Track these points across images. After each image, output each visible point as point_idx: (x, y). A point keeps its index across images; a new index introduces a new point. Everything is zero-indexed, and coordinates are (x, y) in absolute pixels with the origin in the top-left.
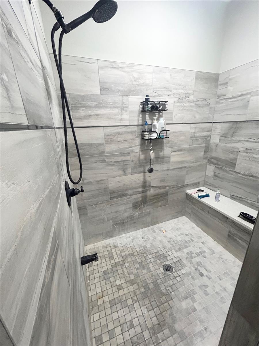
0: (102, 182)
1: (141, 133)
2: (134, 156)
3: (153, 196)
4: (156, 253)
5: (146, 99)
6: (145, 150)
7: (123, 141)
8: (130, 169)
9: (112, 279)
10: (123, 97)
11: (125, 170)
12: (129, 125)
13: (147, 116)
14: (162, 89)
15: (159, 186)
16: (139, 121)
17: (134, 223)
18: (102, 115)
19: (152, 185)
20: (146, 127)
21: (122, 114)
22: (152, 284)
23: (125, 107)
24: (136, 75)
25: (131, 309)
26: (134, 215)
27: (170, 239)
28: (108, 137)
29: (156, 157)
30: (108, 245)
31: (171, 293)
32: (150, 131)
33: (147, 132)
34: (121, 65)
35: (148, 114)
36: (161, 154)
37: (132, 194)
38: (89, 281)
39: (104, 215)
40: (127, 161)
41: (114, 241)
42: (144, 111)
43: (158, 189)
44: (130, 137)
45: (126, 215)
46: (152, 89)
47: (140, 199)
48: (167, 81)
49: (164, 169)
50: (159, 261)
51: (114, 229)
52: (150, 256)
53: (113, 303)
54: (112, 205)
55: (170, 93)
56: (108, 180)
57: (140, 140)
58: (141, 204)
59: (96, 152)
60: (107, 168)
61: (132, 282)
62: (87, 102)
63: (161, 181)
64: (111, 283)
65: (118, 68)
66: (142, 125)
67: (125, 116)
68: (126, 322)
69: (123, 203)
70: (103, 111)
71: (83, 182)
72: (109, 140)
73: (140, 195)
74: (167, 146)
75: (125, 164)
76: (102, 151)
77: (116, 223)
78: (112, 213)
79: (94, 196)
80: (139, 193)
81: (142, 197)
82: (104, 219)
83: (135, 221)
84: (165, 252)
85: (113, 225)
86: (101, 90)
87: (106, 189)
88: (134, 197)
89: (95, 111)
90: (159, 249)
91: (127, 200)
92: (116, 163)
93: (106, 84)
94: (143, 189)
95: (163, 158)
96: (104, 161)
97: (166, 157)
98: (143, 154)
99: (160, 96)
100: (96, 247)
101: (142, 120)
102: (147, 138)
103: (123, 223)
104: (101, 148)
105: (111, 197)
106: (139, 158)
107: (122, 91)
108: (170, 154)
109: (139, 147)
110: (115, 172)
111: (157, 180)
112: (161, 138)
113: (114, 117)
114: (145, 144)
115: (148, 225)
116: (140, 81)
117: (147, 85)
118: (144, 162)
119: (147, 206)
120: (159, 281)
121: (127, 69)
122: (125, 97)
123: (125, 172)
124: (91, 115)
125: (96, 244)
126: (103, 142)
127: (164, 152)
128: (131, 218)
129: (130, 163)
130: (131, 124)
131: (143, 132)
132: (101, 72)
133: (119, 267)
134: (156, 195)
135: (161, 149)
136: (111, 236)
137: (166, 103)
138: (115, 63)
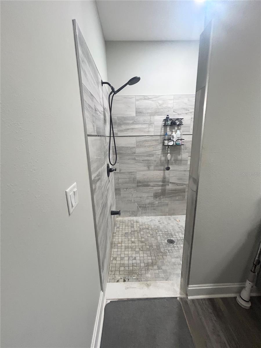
0: (133, 173)
1: (163, 141)
2: (157, 157)
3: (171, 191)
4: (166, 232)
5: (166, 117)
6: (165, 153)
7: (149, 146)
8: (153, 166)
9: (129, 237)
10: (150, 117)
11: (149, 167)
12: (153, 135)
13: (168, 129)
14: (181, 109)
15: (176, 183)
16: (161, 133)
17: (154, 209)
18: (136, 129)
19: (170, 181)
20: (166, 137)
21: (149, 128)
22: (155, 246)
23: (152, 123)
24: (160, 102)
25: (137, 252)
26: (154, 203)
27: (181, 226)
28: (138, 143)
29: (175, 160)
30: (132, 220)
31: (167, 253)
32: (169, 140)
33: (167, 140)
34: (150, 97)
35: (169, 127)
36: (179, 157)
37: (153, 186)
38: (115, 235)
39: (131, 198)
40: (151, 161)
41: (137, 219)
42: (165, 126)
43: (175, 185)
44: (154, 143)
45: (148, 201)
46: (173, 110)
47: (160, 191)
48: (186, 104)
49: (182, 170)
50: (166, 236)
51: (138, 210)
52: (160, 232)
53: (127, 248)
54: (138, 191)
55: (187, 112)
56: (136, 172)
57: (162, 146)
58: (161, 196)
59: (130, 152)
60: (136, 163)
61: (142, 242)
62: (127, 121)
63: (179, 179)
64: (128, 239)
65: (149, 99)
66: (164, 135)
67: (152, 129)
68: (132, 257)
69: (146, 191)
70: (136, 126)
71: (120, 171)
72: (139, 145)
73: (160, 188)
74: (185, 152)
75: (149, 162)
76: (134, 152)
77: (140, 206)
78: (137, 197)
79: (126, 183)
80: (159, 186)
81: (162, 189)
82: (131, 201)
83: (155, 208)
84: (173, 232)
85: (137, 207)
86: (136, 113)
87: (134, 179)
88: (155, 188)
89: (132, 127)
90: (169, 230)
91: (150, 190)
92: (143, 161)
93: (139, 109)
94: (163, 184)
95: (181, 160)
96: (135, 159)
97: (184, 160)
98: (163, 156)
99: (179, 115)
100: (123, 219)
101: (164, 132)
102: (167, 144)
103: (145, 207)
104: (133, 150)
105: (138, 185)
106: (161, 159)
107: (150, 113)
108: (188, 158)
109: (161, 150)
110: (142, 167)
111: (175, 177)
112: (177, 145)
113: (143, 130)
114: (166, 149)
115: (166, 214)
116: (163, 105)
117: (169, 108)
118: (164, 162)
119: (165, 198)
120: (161, 246)
121: (154, 99)
122: (152, 117)
123: (149, 168)
124: (129, 129)
125: (124, 218)
126: (135, 146)
127: (182, 156)
128: (152, 204)
129: (153, 162)
130: (155, 134)
131: (164, 140)
132: (137, 103)
133: (136, 233)
134: (173, 190)
135: (179, 154)
136: (136, 216)
137: (182, 120)
138: (146, 96)
